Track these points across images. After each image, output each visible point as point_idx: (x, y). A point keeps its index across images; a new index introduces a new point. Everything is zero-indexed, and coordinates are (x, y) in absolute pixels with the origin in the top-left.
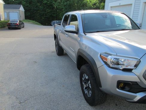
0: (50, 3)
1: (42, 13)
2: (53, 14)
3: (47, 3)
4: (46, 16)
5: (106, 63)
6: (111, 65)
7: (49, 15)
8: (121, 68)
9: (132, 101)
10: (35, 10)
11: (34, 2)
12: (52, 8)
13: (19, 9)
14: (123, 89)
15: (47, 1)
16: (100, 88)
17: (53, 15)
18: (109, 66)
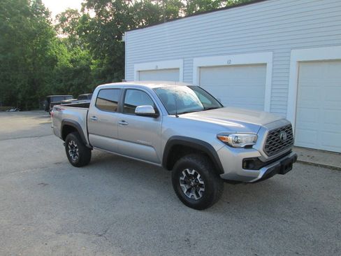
5: (227, 144)
6: (233, 145)
8: (243, 146)
9: (257, 179)
14: (247, 167)
16: (221, 175)
18: (231, 146)
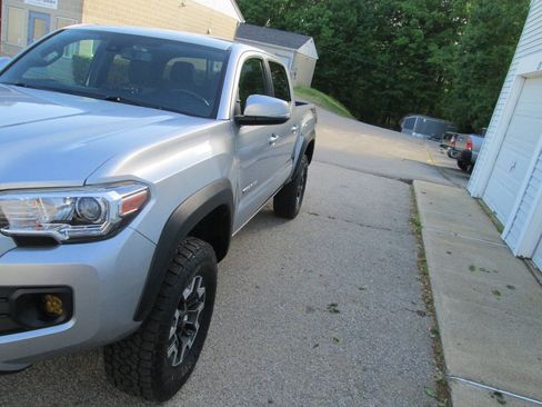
0: (418, 47)
1: (376, 79)
2: (419, 88)
3: (406, 46)
4: (391, 93)
7: (401, 89)
10: (359, 64)
11: (361, 37)
12: (420, 67)
13: (298, 47)
15: (407, 40)
17: (416, 92)
